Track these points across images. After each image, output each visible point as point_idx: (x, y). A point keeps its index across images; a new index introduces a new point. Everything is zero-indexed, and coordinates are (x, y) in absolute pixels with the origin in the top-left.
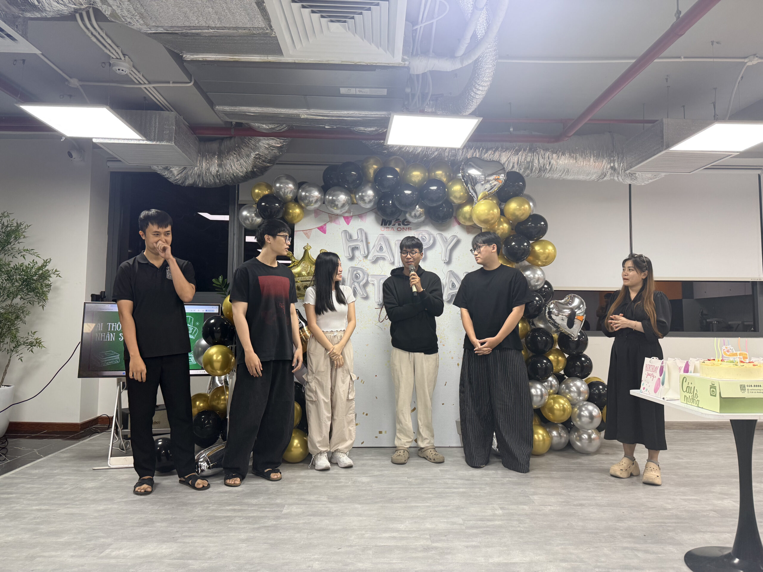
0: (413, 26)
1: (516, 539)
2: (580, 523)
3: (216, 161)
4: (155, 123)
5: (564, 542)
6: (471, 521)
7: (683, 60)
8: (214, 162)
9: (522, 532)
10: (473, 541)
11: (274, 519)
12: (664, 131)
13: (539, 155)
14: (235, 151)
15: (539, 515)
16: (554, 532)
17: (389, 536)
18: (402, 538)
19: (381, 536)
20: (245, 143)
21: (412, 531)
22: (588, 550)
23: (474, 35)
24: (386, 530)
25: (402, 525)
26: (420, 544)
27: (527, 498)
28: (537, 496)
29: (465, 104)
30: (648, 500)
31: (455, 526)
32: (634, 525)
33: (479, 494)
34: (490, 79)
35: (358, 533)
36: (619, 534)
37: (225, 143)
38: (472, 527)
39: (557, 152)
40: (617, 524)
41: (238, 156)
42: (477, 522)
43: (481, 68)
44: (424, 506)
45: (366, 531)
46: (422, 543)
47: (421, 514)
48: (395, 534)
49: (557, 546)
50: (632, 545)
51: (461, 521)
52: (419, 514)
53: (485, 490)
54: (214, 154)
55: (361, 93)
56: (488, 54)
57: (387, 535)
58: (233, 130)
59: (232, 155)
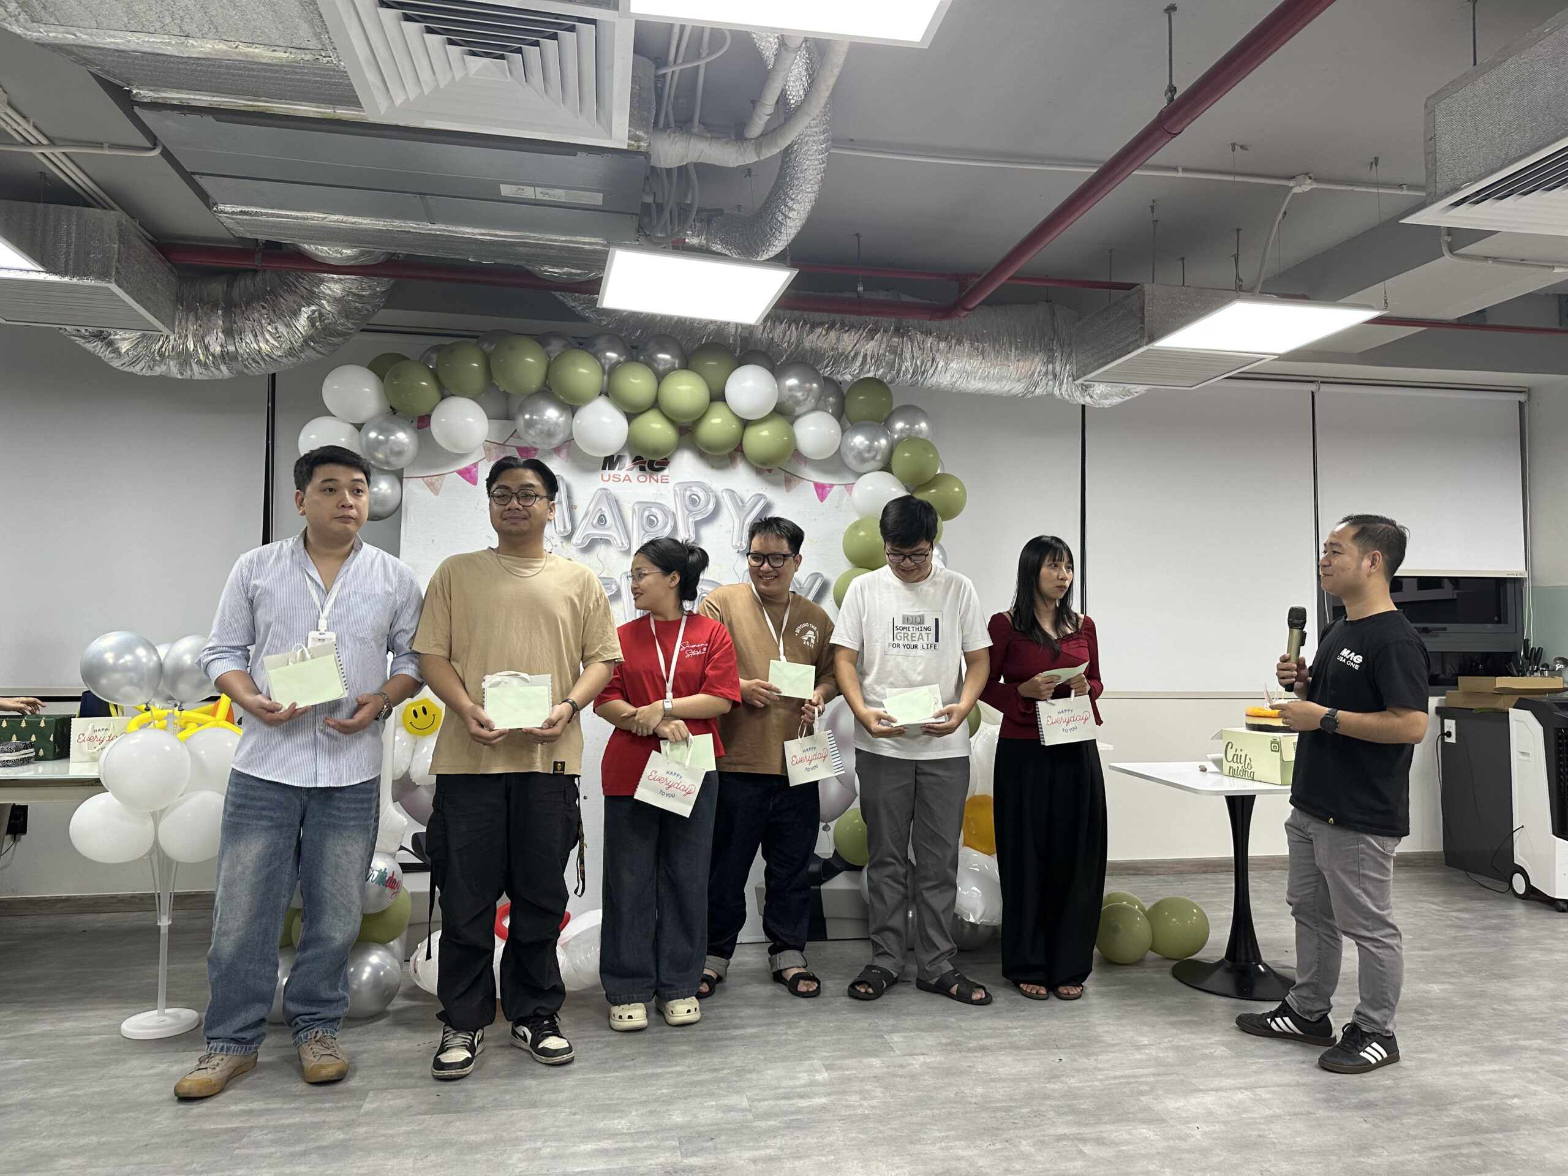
0: (658, 67)
1: (854, 1135)
2: (980, 1090)
3: (221, 323)
4: (69, 234)
5: (947, 1134)
6: (766, 1100)
7: (1180, 174)
8: (214, 324)
9: (867, 1117)
10: (767, 1147)
11: (339, 1129)
12: (1146, 307)
13: (912, 342)
14: (266, 301)
15: (901, 1076)
16: (928, 1112)
17: (595, 1150)
18: (621, 1152)
19: (576, 1149)
20: (289, 286)
21: (643, 1132)
22: (992, 1148)
23: (783, 98)
24: (586, 1137)
25: (623, 1121)
26: (658, 1161)
27: (880, 1040)
28: (899, 1035)
29: (766, 236)
30: (1106, 1028)
31: (732, 1114)
32: (1080, 1085)
33: (784, 1037)
34: (816, 187)
35: (528, 1146)
36: (1051, 1106)
37: (243, 282)
38: (766, 1115)
39: (947, 338)
40: (1048, 1085)
41: (271, 312)
42: (779, 1103)
43: (797, 166)
44: (670, 1073)
45: (546, 1141)
46: (662, 1160)
47: (664, 1091)
48: (606, 1144)
49: (933, 1143)
50: (1074, 1130)
51: (745, 1103)
52: (659, 1092)
53: (797, 1028)
54: (215, 306)
55: (546, 198)
56: (811, 139)
57: (589, 1147)
58: (258, 256)
59: (258, 311)
